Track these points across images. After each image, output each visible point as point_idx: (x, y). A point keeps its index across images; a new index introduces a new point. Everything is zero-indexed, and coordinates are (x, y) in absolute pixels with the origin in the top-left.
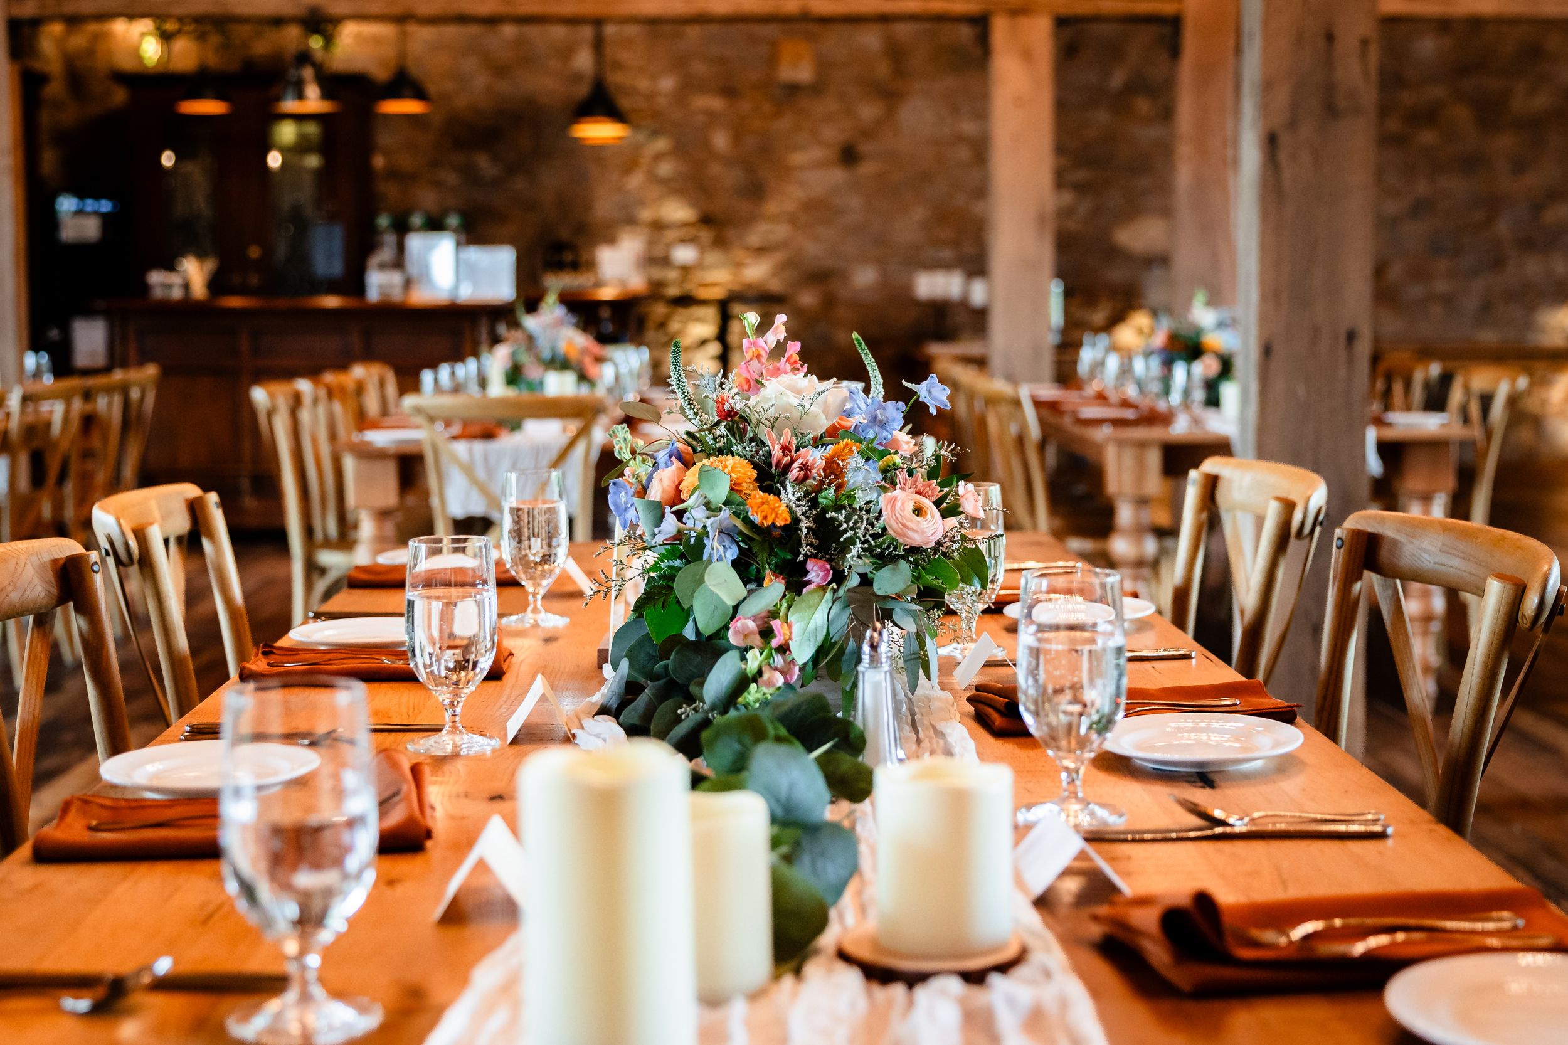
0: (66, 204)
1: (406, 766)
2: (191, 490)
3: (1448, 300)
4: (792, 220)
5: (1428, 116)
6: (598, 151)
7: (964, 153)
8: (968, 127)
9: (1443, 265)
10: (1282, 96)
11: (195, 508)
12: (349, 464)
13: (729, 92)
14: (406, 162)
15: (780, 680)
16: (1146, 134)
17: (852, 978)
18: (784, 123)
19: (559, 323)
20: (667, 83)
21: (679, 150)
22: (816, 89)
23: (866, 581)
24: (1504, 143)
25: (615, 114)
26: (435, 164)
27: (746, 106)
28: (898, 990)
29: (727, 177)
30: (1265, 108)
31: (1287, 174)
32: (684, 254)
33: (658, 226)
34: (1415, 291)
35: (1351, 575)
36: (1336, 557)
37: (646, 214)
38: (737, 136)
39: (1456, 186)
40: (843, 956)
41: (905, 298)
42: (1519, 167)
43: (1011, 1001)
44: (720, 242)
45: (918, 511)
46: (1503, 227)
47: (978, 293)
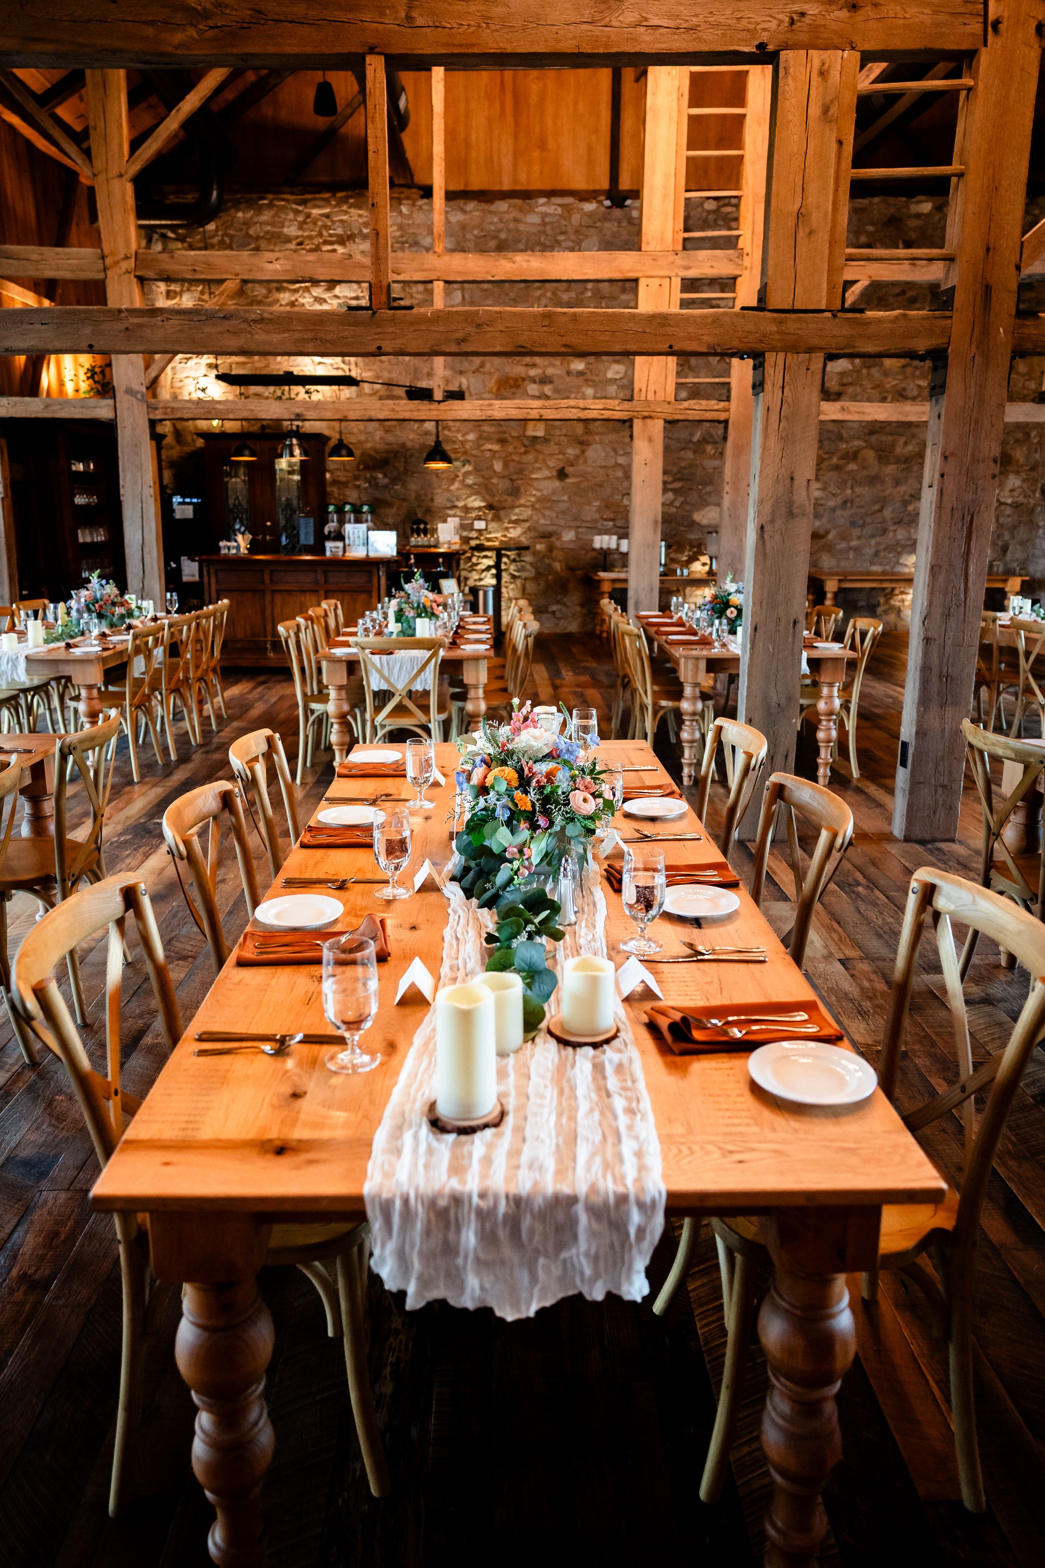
0: (177, 499)
1: (378, 920)
2: (267, 732)
3: (856, 549)
4: (533, 507)
5: (853, 456)
6: (436, 472)
7: (620, 474)
8: (621, 460)
9: (856, 532)
10: (768, 507)
11: (270, 740)
12: (324, 664)
13: (502, 441)
14: (342, 476)
15: (526, 872)
16: (710, 464)
17: (553, 1044)
18: (530, 457)
19: (421, 587)
20: (471, 437)
21: (477, 471)
22: (546, 440)
23: (563, 829)
24: (891, 469)
25: (446, 459)
26: (356, 478)
27: (511, 449)
28: (570, 1050)
29: (503, 485)
30: (759, 513)
31: (768, 545)
32: (480, 525)
33: (466, 509)
34: (843, 545)
35: (772, 802)
36: (766, 794)
37: (461, 504)
38: (506, 465)
39: (866, 492)
40: (550, 1032)
41: (587, 546)
42: (897, 483)
43: (611, 1061)
44: (497, 518)
45: (585, 800)
46: (887, 513)
47: (624, 546)
